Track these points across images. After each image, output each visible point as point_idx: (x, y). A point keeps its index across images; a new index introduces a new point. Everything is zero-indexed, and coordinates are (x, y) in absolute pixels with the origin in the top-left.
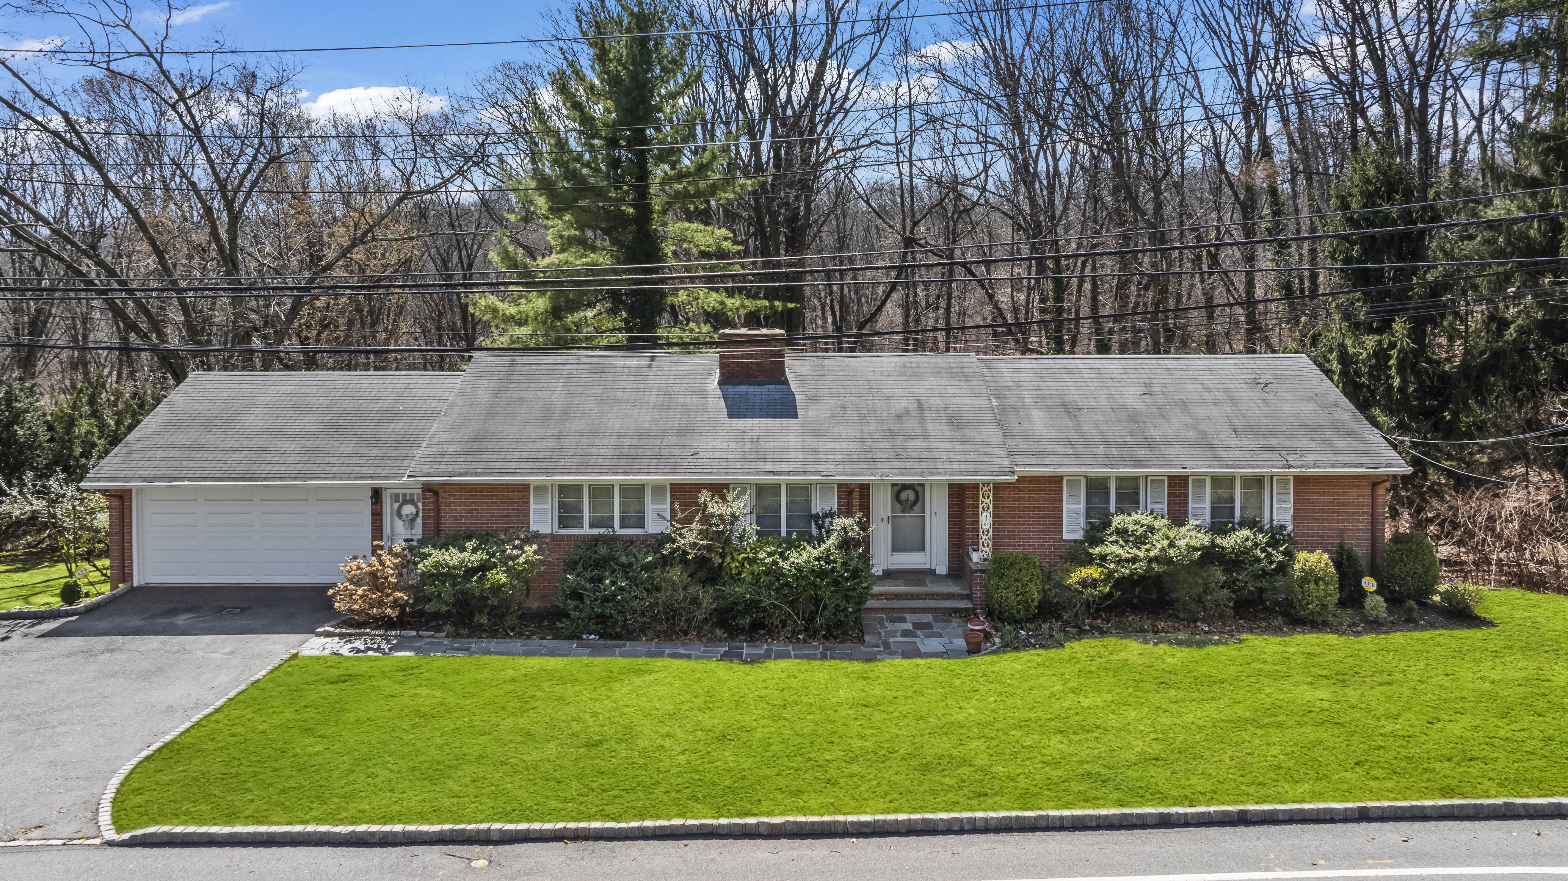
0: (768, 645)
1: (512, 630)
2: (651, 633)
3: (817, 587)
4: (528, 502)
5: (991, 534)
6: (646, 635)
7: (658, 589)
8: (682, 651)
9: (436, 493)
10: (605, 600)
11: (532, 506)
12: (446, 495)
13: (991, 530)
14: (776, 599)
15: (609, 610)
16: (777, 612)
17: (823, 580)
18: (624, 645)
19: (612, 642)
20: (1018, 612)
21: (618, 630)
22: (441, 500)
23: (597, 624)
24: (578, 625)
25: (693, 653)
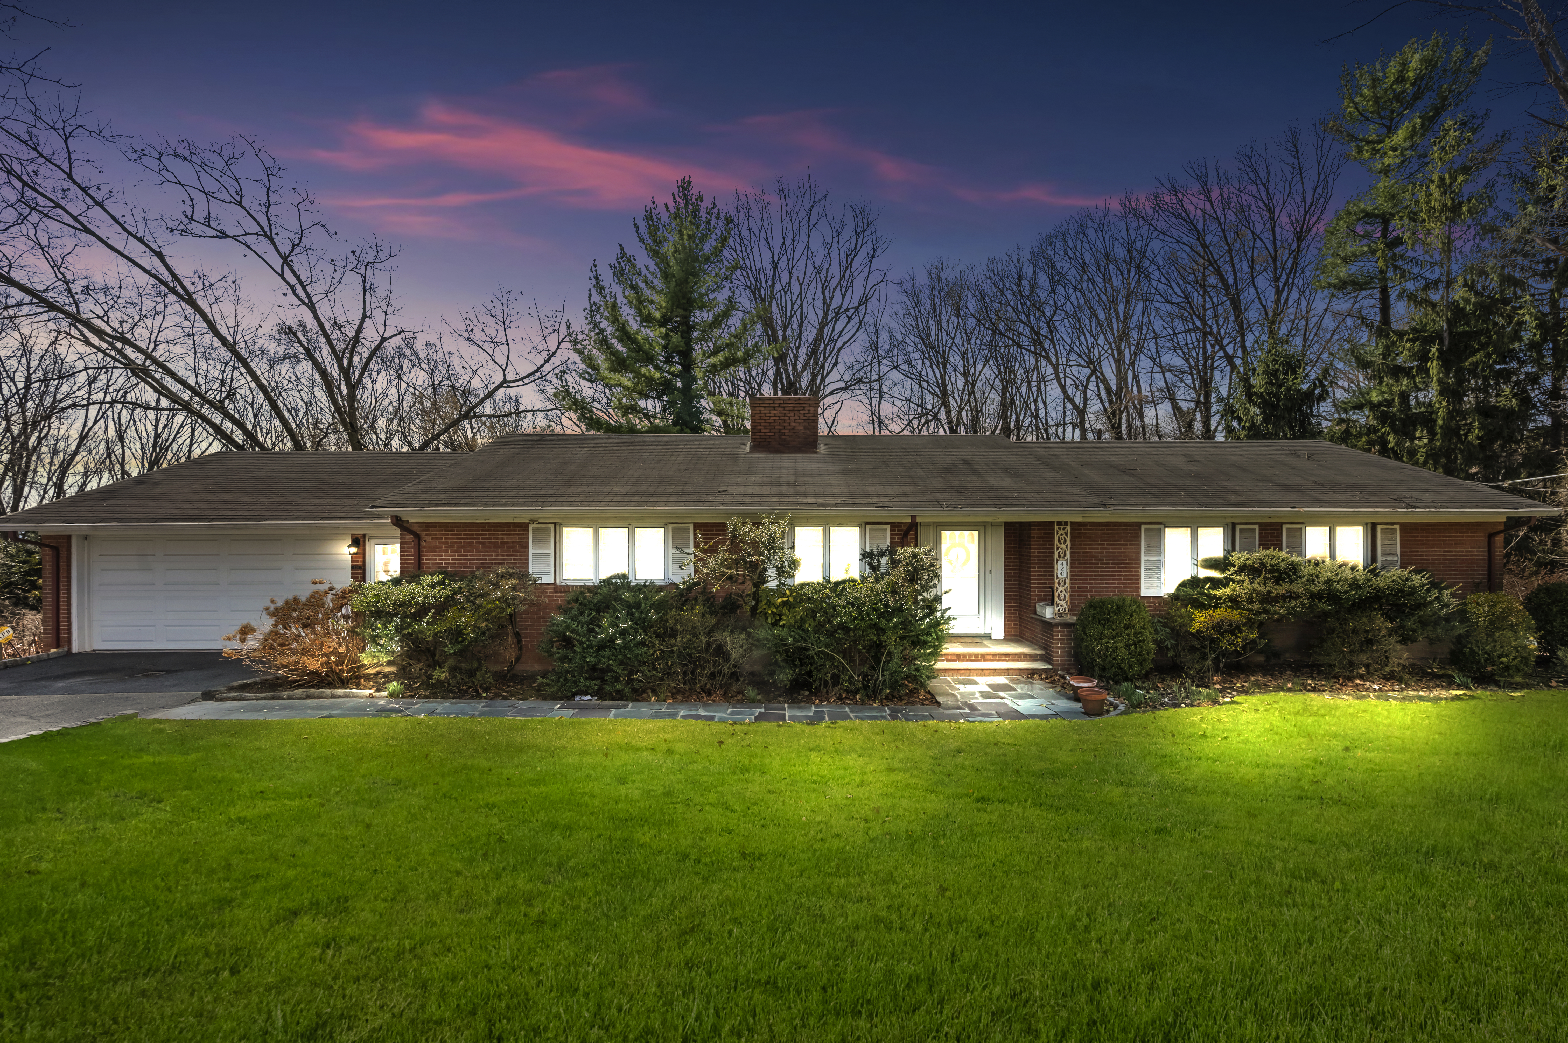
0: (817, 706)
1: (487, 690)
2: (663, 691)
3: (881, 630)
4: (527, 547)
5: (1068, 584)
6: (656, 695)
7: (673, 634)
8: (702, 712)
9: (417, 536)
10: (602, 646)
11: (531, 551)
12: (429, 539)
13: (1068, 581)
14: (827, 646)
15: (607, 660)
16: (828, 664)
17: (889, 621)
18: (626, 706)
19: (611, 703)
20: (1131, 667)
21: (619, 686)
22: (423, 544)
23: (592, 678)
24: (566, 680)
25: (718, 715)
